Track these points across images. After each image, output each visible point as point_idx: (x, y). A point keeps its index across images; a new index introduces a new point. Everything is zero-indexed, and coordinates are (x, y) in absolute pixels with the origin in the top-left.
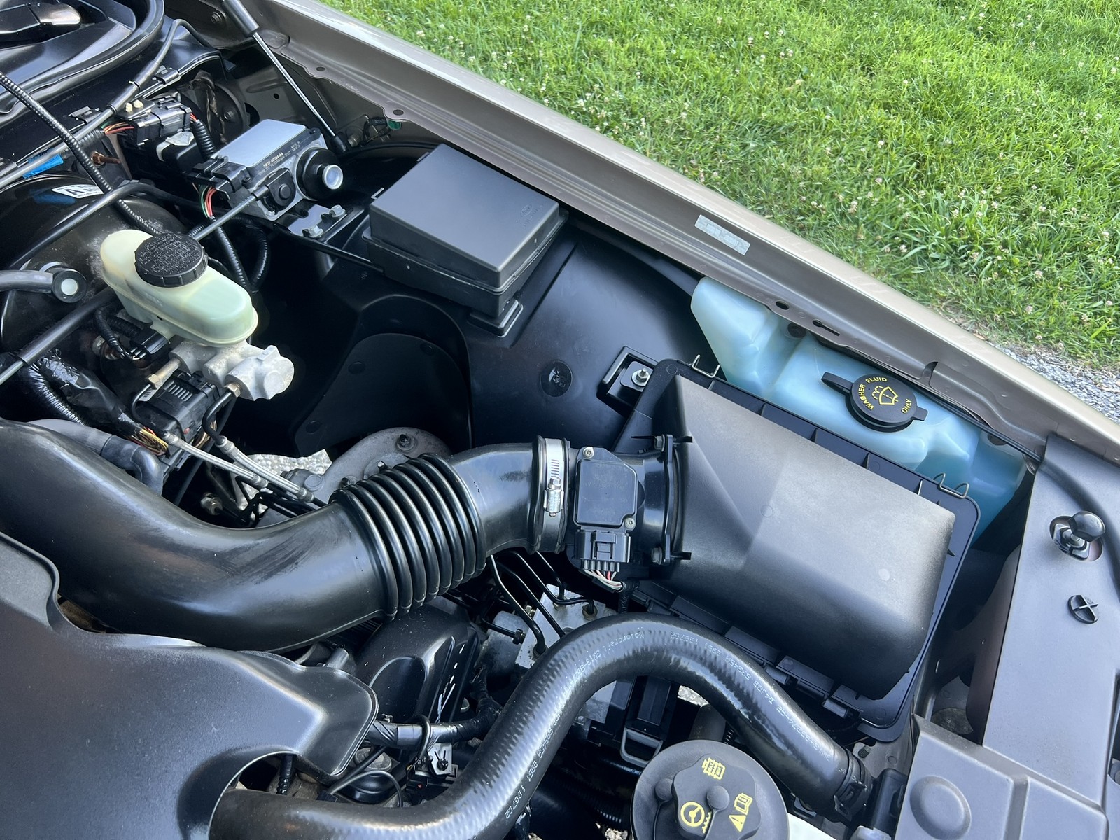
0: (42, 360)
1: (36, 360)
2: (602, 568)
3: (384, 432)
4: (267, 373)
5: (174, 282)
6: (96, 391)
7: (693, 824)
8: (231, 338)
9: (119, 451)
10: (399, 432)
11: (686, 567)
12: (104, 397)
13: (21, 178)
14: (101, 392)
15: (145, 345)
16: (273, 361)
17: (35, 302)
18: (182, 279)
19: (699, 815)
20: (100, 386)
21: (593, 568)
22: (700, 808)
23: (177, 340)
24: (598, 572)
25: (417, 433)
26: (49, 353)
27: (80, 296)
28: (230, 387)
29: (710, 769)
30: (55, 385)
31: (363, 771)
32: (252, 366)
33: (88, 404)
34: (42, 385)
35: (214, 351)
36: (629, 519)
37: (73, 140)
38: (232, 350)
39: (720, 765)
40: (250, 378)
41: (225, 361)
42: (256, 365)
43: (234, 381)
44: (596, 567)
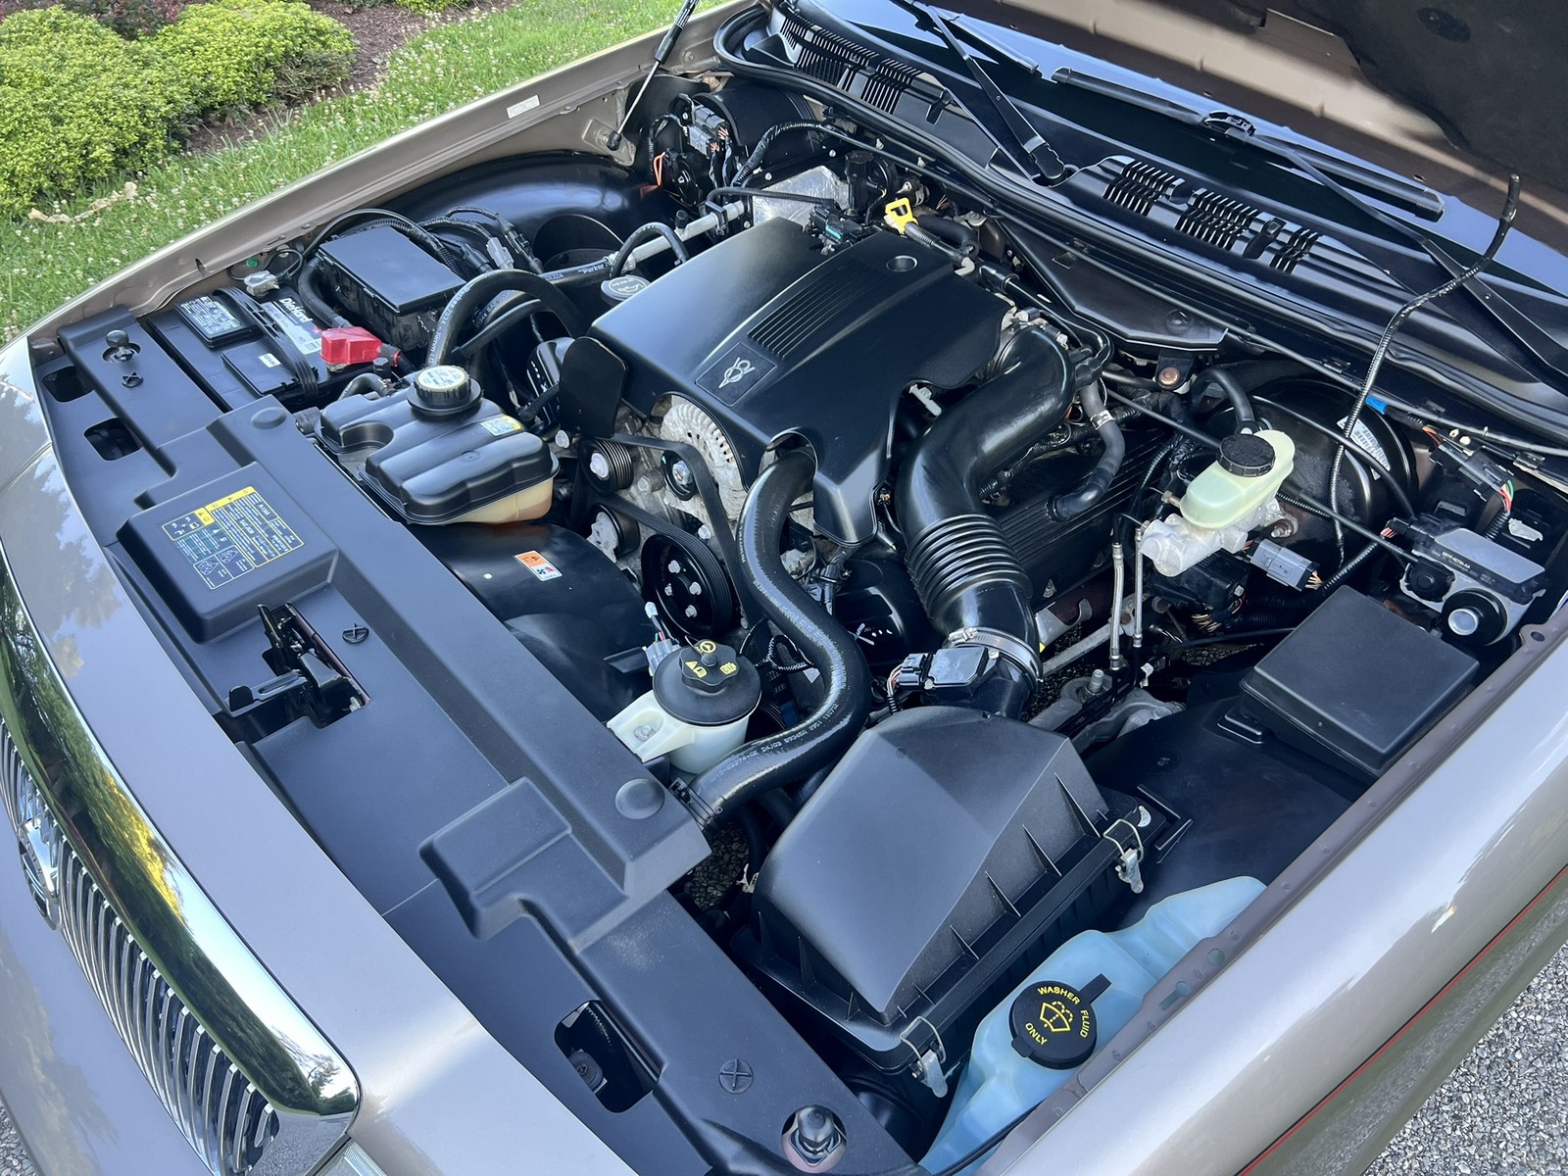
1: (1187, 436)
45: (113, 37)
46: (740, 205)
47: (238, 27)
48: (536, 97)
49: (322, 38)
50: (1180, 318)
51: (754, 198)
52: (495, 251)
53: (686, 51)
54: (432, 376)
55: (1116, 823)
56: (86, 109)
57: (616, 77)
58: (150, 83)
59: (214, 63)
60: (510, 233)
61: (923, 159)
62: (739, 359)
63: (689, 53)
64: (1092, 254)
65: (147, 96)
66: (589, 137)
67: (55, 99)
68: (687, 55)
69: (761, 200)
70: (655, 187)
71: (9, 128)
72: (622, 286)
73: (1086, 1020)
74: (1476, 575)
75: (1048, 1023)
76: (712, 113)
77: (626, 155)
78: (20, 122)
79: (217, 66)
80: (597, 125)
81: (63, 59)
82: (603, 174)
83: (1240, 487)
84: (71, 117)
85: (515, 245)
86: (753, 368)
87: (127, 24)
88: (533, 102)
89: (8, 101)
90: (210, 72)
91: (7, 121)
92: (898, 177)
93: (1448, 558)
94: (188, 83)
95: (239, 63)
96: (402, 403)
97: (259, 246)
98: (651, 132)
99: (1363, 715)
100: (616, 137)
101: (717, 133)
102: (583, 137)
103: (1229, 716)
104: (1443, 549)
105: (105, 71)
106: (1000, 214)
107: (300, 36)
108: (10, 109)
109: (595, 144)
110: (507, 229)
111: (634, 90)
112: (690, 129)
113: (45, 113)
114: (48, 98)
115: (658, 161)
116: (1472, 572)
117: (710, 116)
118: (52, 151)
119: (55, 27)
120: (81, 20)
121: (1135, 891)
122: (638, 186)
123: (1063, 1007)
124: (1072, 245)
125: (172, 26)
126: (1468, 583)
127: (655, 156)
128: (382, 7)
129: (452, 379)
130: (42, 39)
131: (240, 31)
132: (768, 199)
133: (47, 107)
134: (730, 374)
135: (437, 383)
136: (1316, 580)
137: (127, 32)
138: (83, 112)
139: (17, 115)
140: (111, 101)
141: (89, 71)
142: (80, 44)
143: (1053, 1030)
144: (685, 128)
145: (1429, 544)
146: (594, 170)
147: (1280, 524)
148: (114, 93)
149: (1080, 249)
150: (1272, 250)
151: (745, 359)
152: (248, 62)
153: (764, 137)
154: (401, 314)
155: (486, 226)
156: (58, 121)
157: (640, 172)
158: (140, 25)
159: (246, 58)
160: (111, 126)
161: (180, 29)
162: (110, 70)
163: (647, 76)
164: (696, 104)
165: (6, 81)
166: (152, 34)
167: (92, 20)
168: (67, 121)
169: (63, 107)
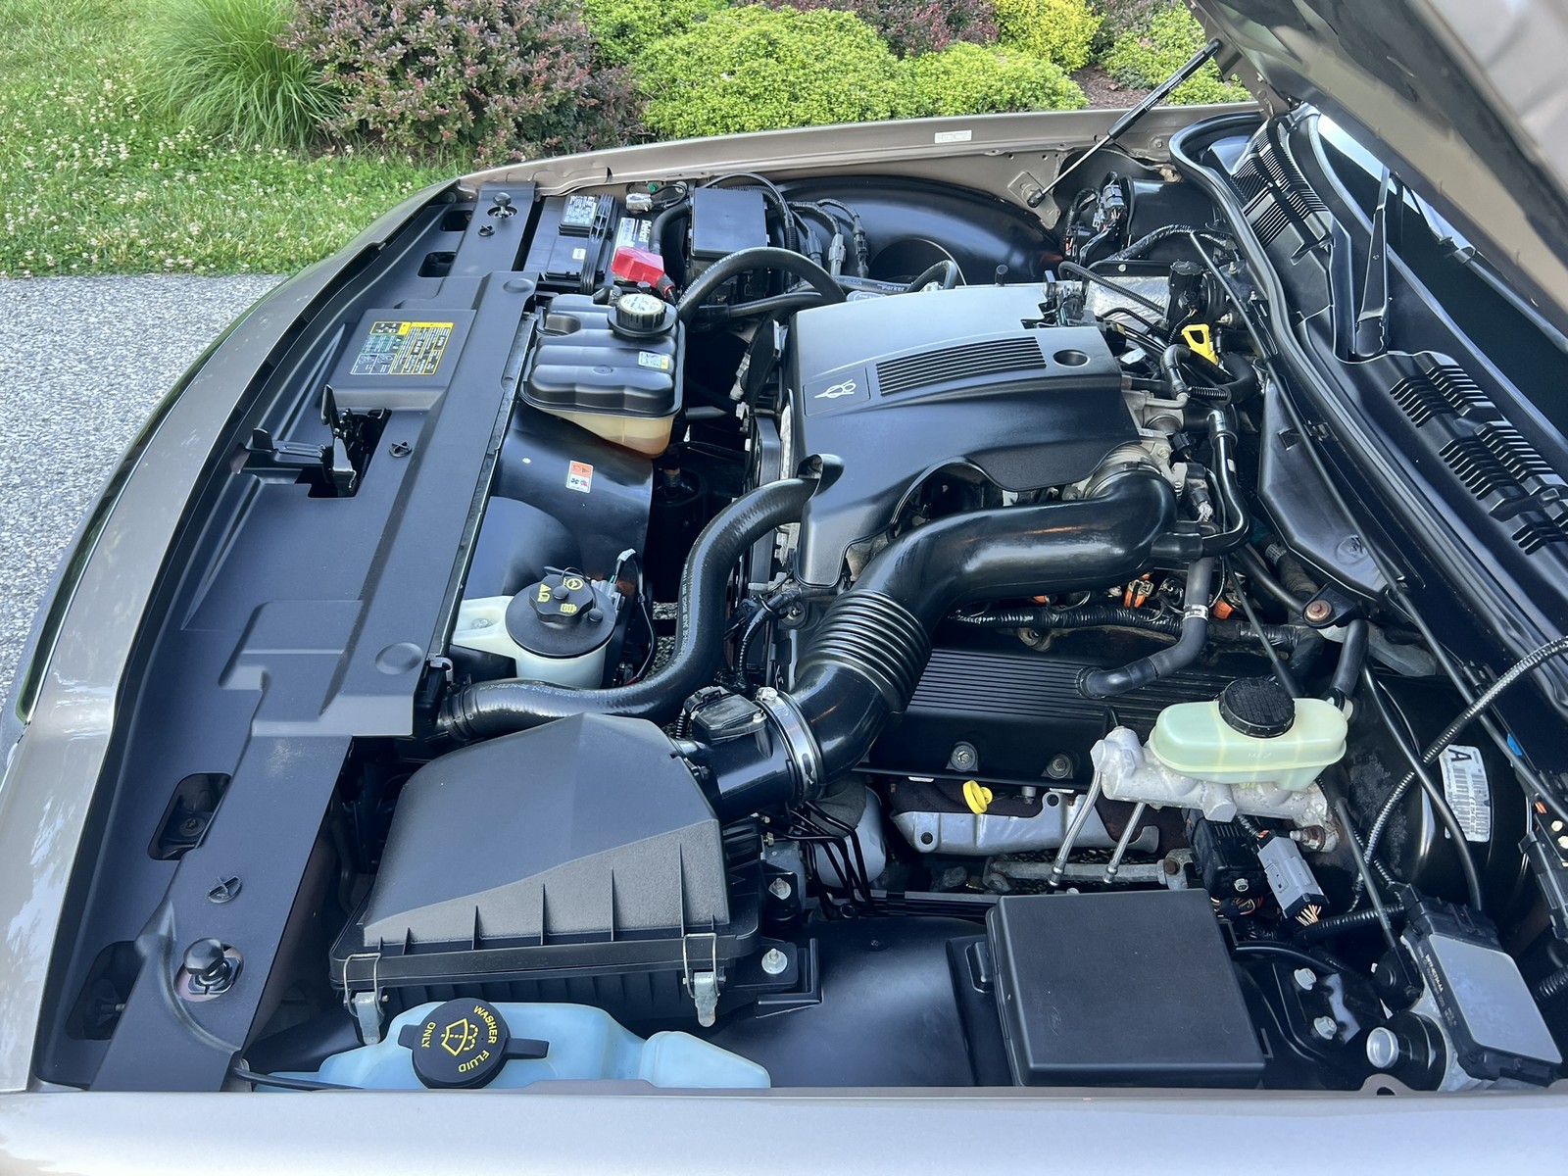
45: (881, 48)
46: (1079, 285)
47: (986, 67)
48: (970, 131)
49: (1054, 98)
51: (1091, 282)
52: (834, 246)
53: (1157, 138)
55: (709, 934)
56: (821, 95)
57: (1060, 139)
58: (885, 92)
59: (948, 92)
60: (857, 236)
61: (1257, 294)
62: (852, 380)
63: (1159, 140)
64: (1325, 443)
65: (874, 101)
66: (1016, 188)
67: (801, 80)
68: (1156, 141)
69: (1097, 285)
71: (756, 92)
73: (479, 1060)
74: (1443, 1005)
75: (447, 1036)
76: (1120, 195)
77: (1051, 218)
78: (766, 89)
79: (949, 95)
81: (829, 53)
83: (1222, 736)
84: (806, 98)
85: (855, 247)
86: (852, 394)
87: (902, 42)
88: (966, 135)
89: (765, 71)
90: (941, 98)
91: (757, 85)
93: (1428, 965)
94: (918, 102)
95: (968, 97)
96: (605, 314)
97: (662, 175)
98: (1076, 202)
99: (1055, 1018)
100: (1041, 194)
101: (1110, 213)
102: (1011, 186)
103: (979, 946)
104: (1429, 950)
105: (855, 71)
107: (1034, 90)
108: (764, 78)
109: (1018, 196)
110: (856, 232)
111: (1075, 155)
113: (788, 89)
114: (798, 78)
116: (1441, 998)
117: (1114, 196)
118: (777, 120)
119: (841, 27)
120: (863, 28)
121: (700, 1021)
123: (475, 1035)
124: (1312, 427)
125: (935, 54)
126: (1431, 1008)
128: (1143, 91)
130: (824, 33)
131: (985, 71)
132: (1103, 288)
133: (793, 84)
134: (833, 390)
136: (1311, 915)
137: (897, 47)
138: (817, 97)
139: (766, 83)
140: (843, 96)
141: (843, 68)
142: (850, 46)
143: (444, 1044)
145: (1420, 936)
146: (1009, 221)
147: (1315, 831)
148: (849, 90)
149: (1314, 434)
150: (1525, 518)
152: (976, 99)
153: (1154, 233)
154: (696, 258)
155: (840, 220)
156: (794, 98)
158: (910, 46)
159: (975, 95)
160: (833, 115)
161: (940, 57)
162: (859, 71)
164: (1114, 184)
165: (775, 56)
166: (916, 55)
167: (872, 31)
168: (801, 100)
169: (804, 88)
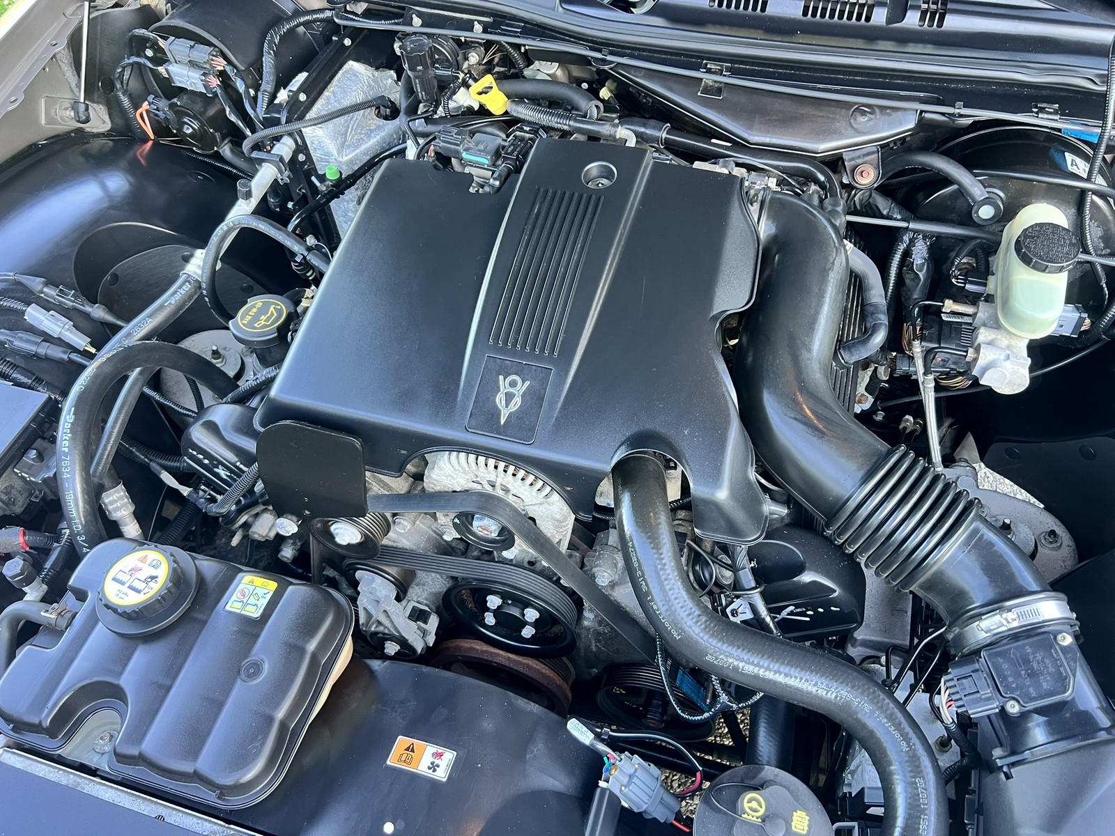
0: (919, 235)
1: (915, 231)
2: (953, 694)
3: (1053, 517)
4: (999, 367)
5: (1026, 260)
6: (920, 280)
7: (746, 805)
8: (1012, 325)
9: (875, 313)
10: (1060, 530)
11: (998, 780)
12: (919, 286)
13: (1060, 130)
14: (921, 283)
15: (969, 280)
16: (1017, 368)
17: (960, 203)
18: (1032, 263)
19: (755, 811)
20: (926, 280)
21: (949, 684)
22: (762, 811)
23: (989, 299)
24: (948, 691)
25: (1068, 546)
26: (926, 236)
27: (984, 223)
28: (970, 350)
29: (798, 818)
30: (907, 254)
31: (713, 562)
32: (1000, 354)
33: (908, 281)
34: (902, 247)
35: (997, 326)
36: (1016, 704)
37: (1108, 131)
38: (1008, 336)
39: (806, 828)
40: (987, 359)
41: (994, 336)
42: (1002, 357)
43: (977, 350)
44: (951, 687)
46: (288, 141)
50: (863, 113)
51: (300, 129)
52: (41, 322)
54: (123, 583)
57: (47, 39)
60: (45, 290)
61: (479, 22)
62: (501, 377)
64: (735, 72)
66: (50, 120)
70: (150, 143)
72: (256, 318)
76: (192, 43)
77: (100, 121)
80: (51, 101)
82: (86, 155)
85: (60, 301)
86: (528, 383)
92: (460, 52)
98: (118, 86)
100: (82, 108)
101: (211, 65)
102: (43, 122)
106: (612, 62)
109: (61, 124)
110: (39, 287)
112: (170, 68)
115: (141, 115)
117: (192, 47)
122: (132, 152)
124: (709, 71)
127: (135, 112)
129: (154, 572)
132: (318, 126)
134: (503, 402)
135: (138, 591)
144: (161, 69)
149: (720, 73)
151: (510, 375)
153: (266, 50)
157: (125, 135)
163: (82, 21)
164: (165, 39)
